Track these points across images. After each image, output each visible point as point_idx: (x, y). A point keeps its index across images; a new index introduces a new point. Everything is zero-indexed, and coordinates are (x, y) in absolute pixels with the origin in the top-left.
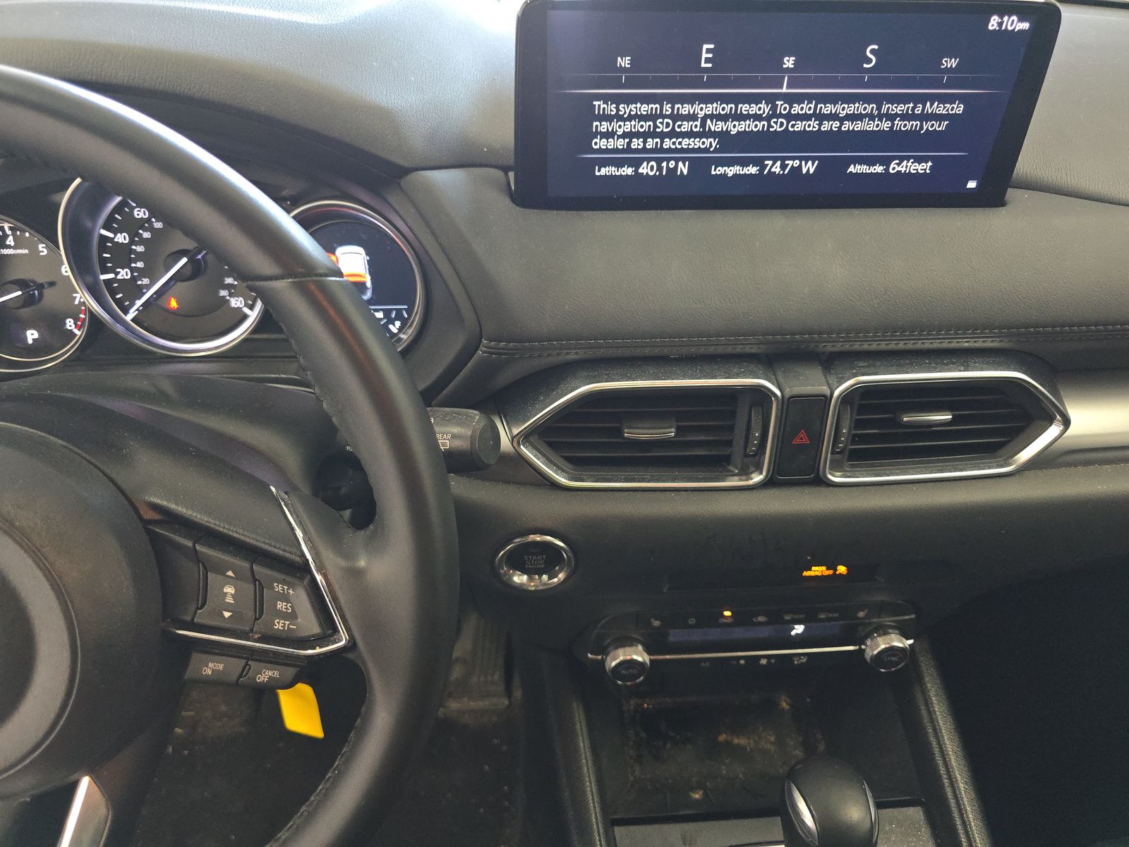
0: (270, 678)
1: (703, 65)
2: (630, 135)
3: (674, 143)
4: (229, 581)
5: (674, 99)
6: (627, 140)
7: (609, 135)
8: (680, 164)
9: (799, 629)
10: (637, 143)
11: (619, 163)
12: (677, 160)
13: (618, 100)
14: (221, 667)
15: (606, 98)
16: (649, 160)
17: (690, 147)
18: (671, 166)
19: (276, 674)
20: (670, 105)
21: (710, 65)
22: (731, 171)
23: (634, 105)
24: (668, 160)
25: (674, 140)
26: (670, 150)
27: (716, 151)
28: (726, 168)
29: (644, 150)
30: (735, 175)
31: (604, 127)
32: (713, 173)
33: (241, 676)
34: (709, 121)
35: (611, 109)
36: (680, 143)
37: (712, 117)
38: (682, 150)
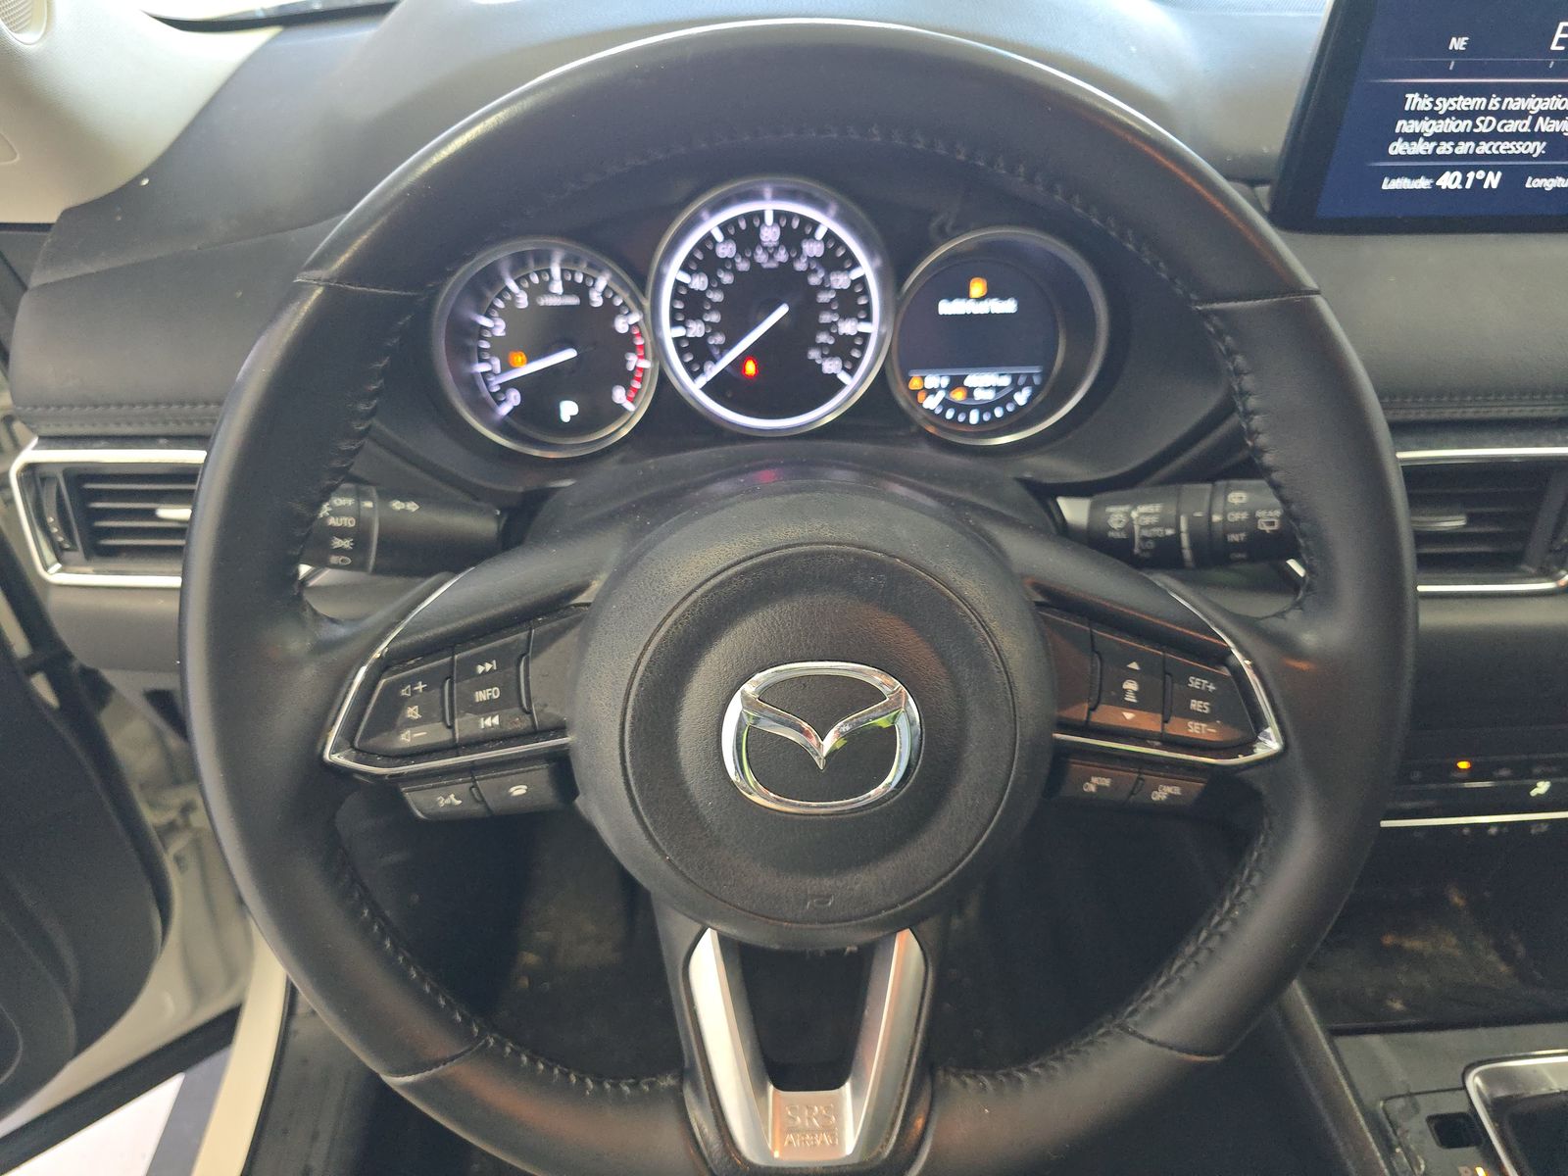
0: (1170, 796)
1: (1554, 47)
2: (1438, 138)
3: (1490, 148)
4: (1132, 675)
5: (1505, 91)
6: (1434, 144)
7: (1413, 137)
8: (1491, 174)
9: (1542, 787)
10: (1445, 148)
11: (1414, 174)
12: (1487, 169)
13: (1435, 92)
14: (1107, 782)
15: (1422, 90)
16: (1452, 169)
17: (1510, 152)
18: (1479, 177)
19: (1177, 791)
20: (1499, 99)
21: (1562, 48)
22: (1549, 184)
23: (1455, 99)
24: (1476, 169)
25: (1491, 143)
26: (1485, 157)
27: (1541, 157)
28: (1545, 180)
29: (1453, 156)
30: (1556, 189)
31: (1413, 126)
32: (1528, 185)
33: (1132, 793)
34: (1541, 119)
35: (1423, 103)
36: (1498, 148)
37: (1543, 113)
38: (1500, 157)
